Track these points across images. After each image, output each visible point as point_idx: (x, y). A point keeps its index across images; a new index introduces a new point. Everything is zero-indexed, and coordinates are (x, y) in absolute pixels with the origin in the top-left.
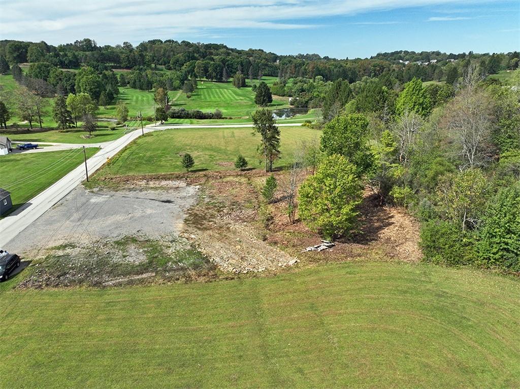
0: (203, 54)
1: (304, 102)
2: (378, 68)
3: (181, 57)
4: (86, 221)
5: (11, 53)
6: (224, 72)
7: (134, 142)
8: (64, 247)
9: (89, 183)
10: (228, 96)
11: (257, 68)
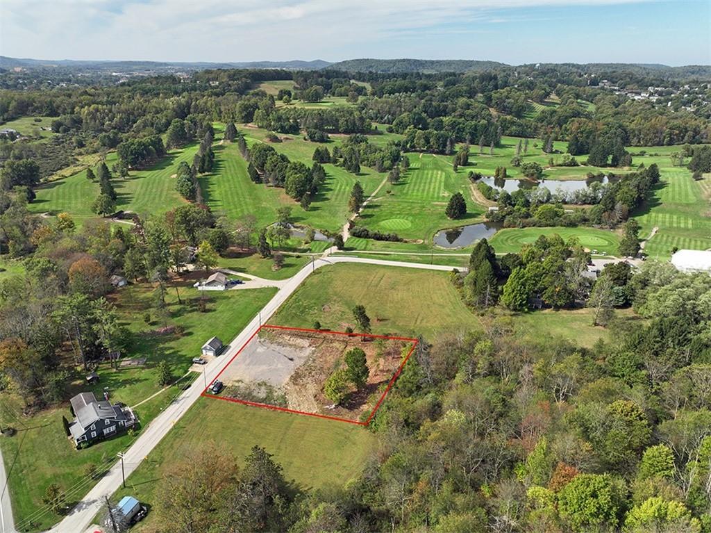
0: (436, 108)
1: (500, 217)
2: (677, 132)
3: (406, 118)
4: (251, 366)
5: (241, 113)
6: (448, 143)
7: (303, 284)
8: (238, 381)
9: (261, 331)
10: (434, 188)
11: (494, 133)
